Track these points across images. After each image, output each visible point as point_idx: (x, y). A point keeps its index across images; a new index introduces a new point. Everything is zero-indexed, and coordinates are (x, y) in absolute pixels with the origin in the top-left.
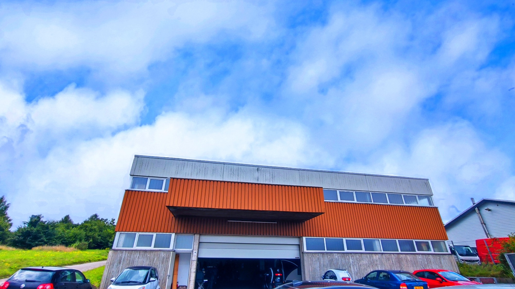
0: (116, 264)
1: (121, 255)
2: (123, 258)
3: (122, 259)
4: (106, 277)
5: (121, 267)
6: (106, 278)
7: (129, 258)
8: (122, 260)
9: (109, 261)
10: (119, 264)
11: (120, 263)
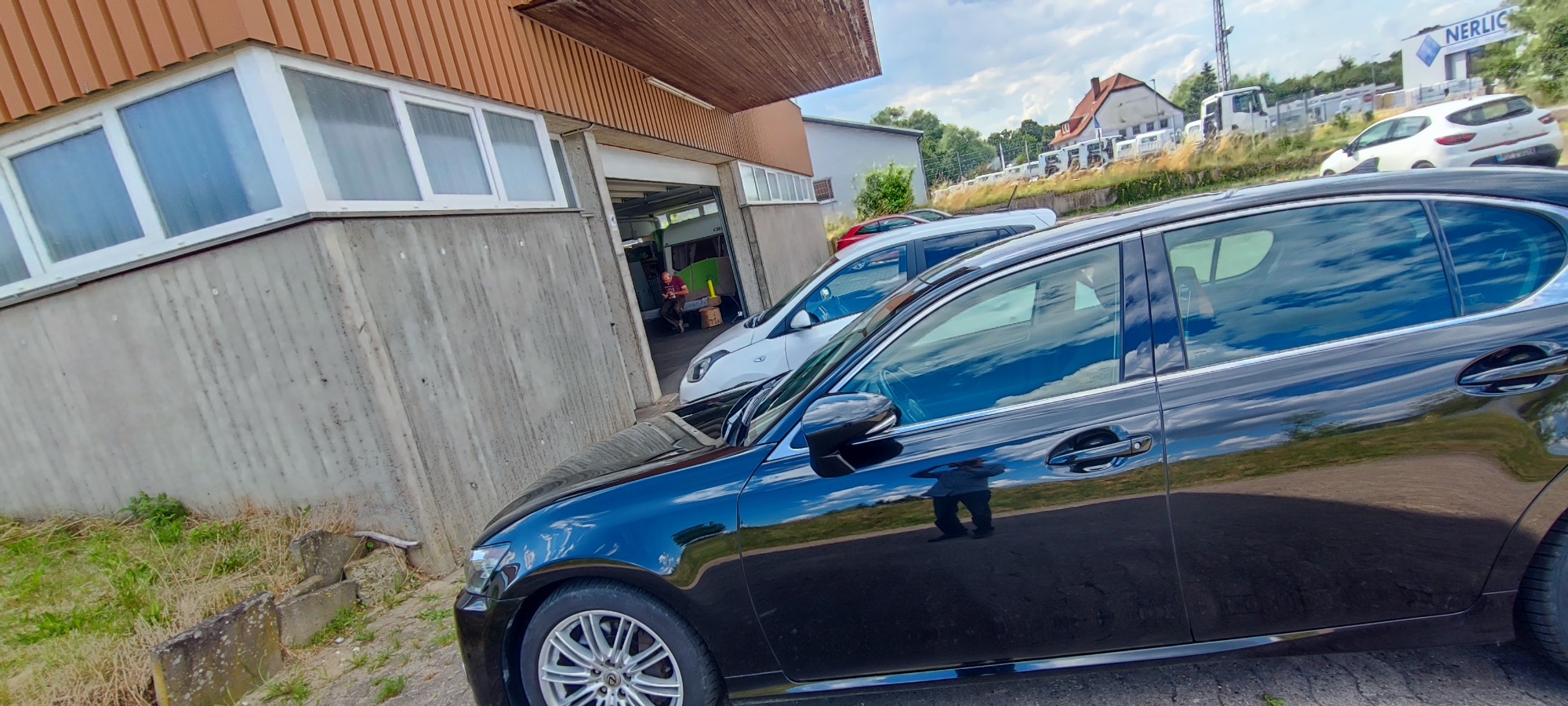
0: (411, 328)
1: (403, 256)
2: (426, 276)
3: (428, 285)
4: (409, 432)
5: (445, 338)
6: (416, 436)
7: (454, 274)
8: (431, 295)
9: (363, 313)
10: (426, 322)
11: (426, 311)
